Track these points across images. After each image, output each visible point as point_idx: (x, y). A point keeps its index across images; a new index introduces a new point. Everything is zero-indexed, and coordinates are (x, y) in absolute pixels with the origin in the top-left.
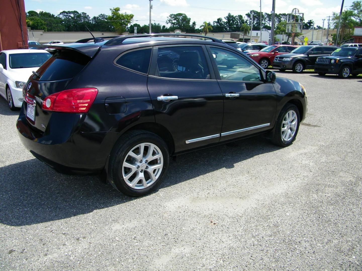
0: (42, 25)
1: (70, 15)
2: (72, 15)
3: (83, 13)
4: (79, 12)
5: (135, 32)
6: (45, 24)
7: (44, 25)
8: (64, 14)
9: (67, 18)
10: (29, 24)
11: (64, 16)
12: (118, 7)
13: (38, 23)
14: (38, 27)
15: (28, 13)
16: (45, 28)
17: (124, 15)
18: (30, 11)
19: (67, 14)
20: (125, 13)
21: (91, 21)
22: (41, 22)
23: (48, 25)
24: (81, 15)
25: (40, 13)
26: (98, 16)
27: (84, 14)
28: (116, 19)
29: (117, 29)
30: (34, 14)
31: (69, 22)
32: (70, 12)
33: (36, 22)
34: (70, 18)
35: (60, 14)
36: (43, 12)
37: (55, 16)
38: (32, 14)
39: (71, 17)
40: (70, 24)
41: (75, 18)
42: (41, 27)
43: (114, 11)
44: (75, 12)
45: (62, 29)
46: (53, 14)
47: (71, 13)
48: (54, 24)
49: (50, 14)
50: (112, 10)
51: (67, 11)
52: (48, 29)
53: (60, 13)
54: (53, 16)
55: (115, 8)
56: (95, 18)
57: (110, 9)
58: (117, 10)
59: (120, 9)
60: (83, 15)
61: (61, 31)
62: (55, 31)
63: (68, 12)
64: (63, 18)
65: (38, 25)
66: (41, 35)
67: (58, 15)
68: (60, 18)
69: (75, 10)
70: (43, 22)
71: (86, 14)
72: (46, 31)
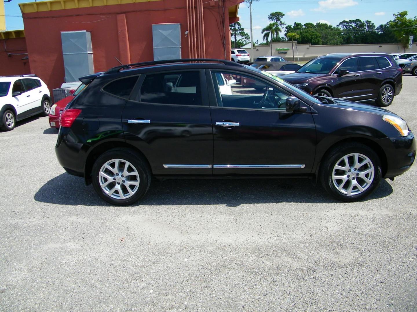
0: (317, 38)
1: (351, 24)
2: (353, 25)
3: (367, 21)
4: (362, 21)
5: (410, 43)
6: (320, 36)
7: (319, 38)
8: (344, 24)
9: (348, 29)
10: (296, 37)
11: (344, 27)
12: (404, 11)
13: (312, 35)
14: (312, 40)
15: (305, 25)
16: (320, 41)
17: (412, 20)
18: (306, 24)
19: (347, 24)
20: (415, 18)
21: (377, 31)
22: (316, 35)
23: (323, 38)
24: (364, 23)
25: (317, 24)
26: (386, 24)
27: (368, 23)
28: (400, 27)
29: (400, 39)
30: (309, 26)
31: (348, 33)
32: (351, 22)
33: (310, 35)
34: (351, 28)
35: (339, 25)
36: (320, 23)
37: (332, 27)
38: (308, 26)
39: (352, 26)
40: (350, 35)
41: (357, 28)
42: (315, 40)
43: (399, 16)
44: (358, 21)
45: (338, 42)
46: (330, 25)
47: (353, 22)
48: (330, 36)
49: (327, 25)
50: (396, 15)
51: (347, 20)
52: (323, 42)
53: (340, 23)
54: (330, 27)
55: (400, 13)
56: (381, 26)
57: (394, 15)
58: (403, 14)
59: (408, 13)
60: (366, 24)
61: (337, 44)
62: (331, 44)
63: (349, 21)
64: (342, 29)
65: (312, 38)
66: (307, 49)
67: (337, 26)
68: (338, 29)
69: (358, 19)
70: (318, 34)
71: (370, 22)
72: (321, 44)
